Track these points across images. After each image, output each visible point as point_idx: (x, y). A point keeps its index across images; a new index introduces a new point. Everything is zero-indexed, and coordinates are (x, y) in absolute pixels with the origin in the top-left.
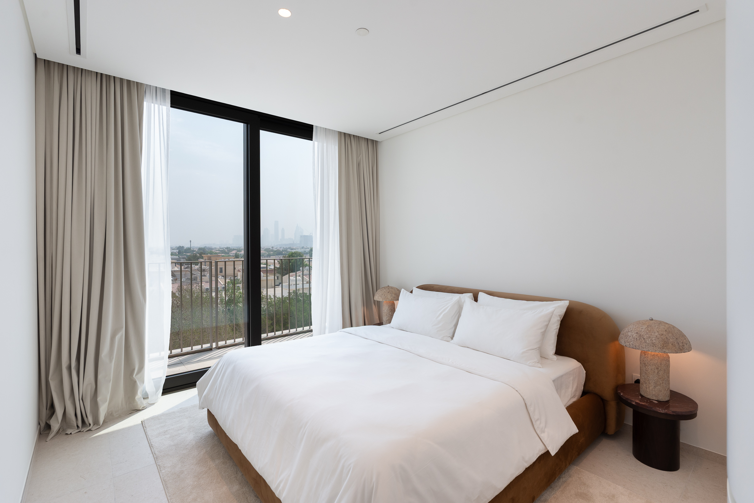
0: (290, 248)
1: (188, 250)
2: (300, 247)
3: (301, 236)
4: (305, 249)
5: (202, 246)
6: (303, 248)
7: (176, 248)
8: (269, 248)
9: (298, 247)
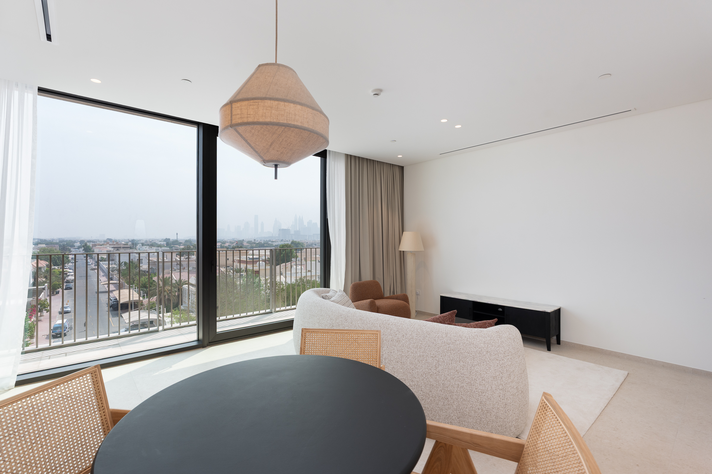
0: (270, 241)
1: (175, 242)
2: (279, 240)
3: (280, 230)
4: (284, 241)
5: (188, 239)
6: (282, 240)
7: (163, 240)
8: (251, 241)
9: (277, 240)
